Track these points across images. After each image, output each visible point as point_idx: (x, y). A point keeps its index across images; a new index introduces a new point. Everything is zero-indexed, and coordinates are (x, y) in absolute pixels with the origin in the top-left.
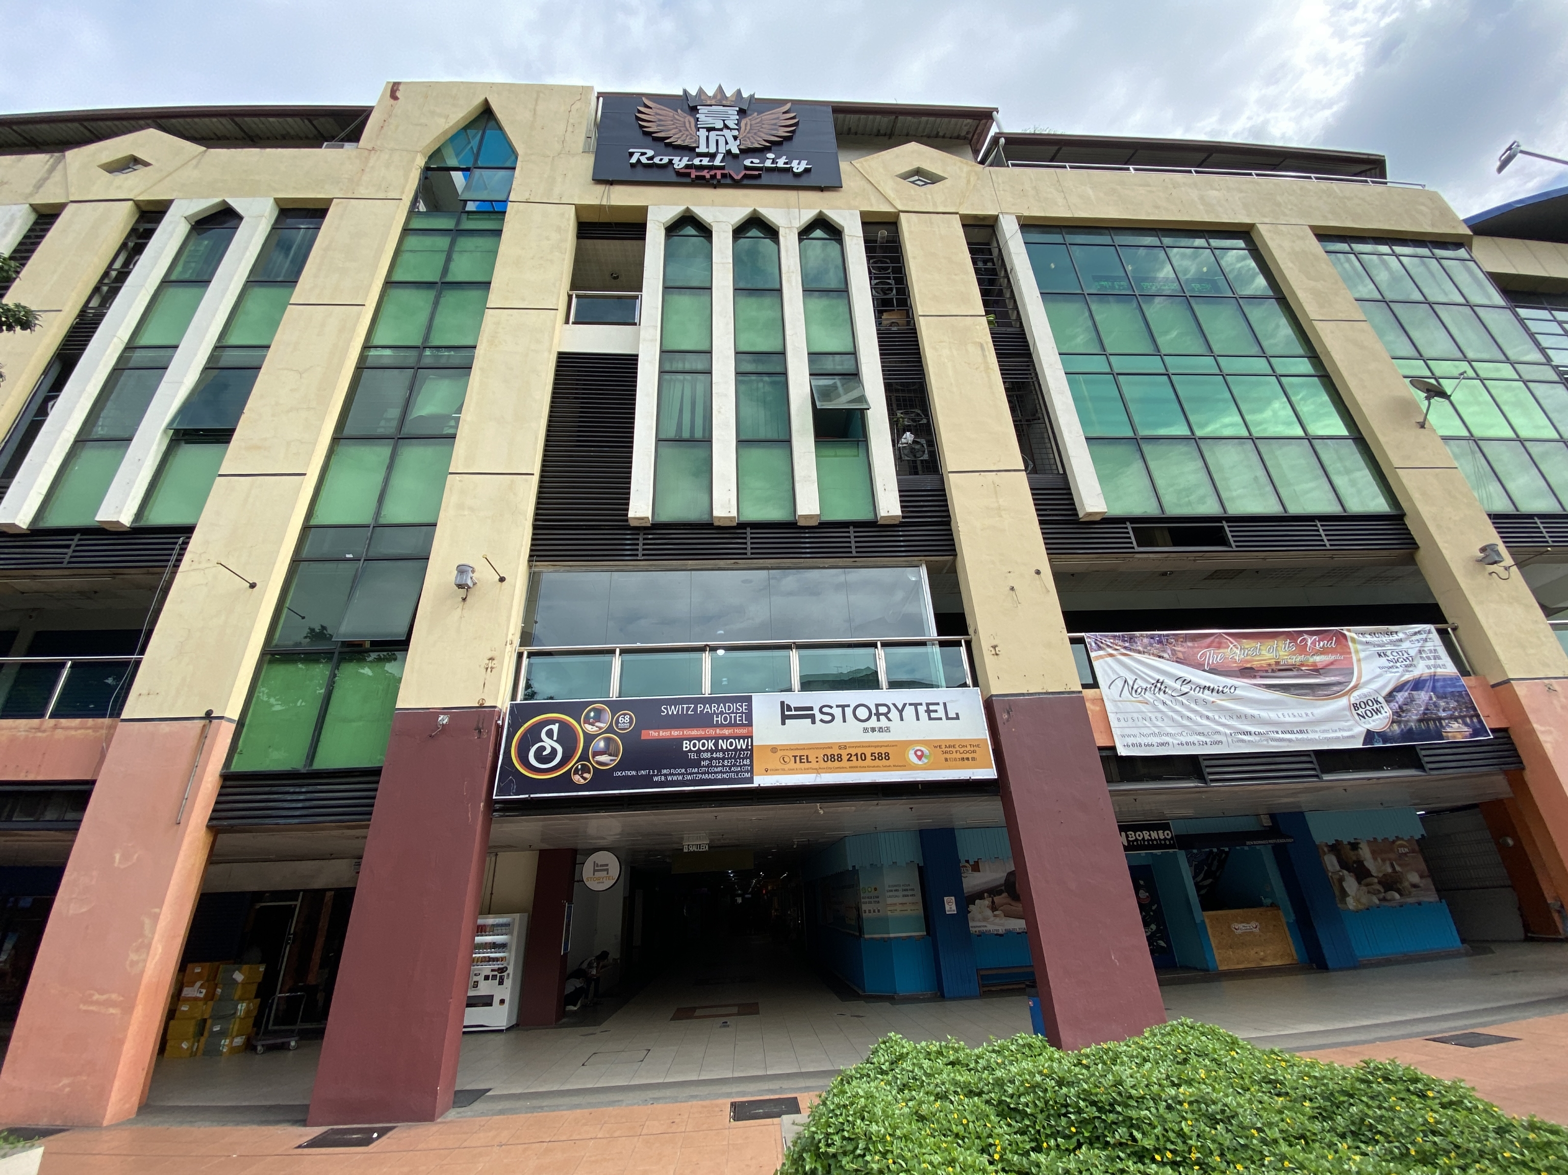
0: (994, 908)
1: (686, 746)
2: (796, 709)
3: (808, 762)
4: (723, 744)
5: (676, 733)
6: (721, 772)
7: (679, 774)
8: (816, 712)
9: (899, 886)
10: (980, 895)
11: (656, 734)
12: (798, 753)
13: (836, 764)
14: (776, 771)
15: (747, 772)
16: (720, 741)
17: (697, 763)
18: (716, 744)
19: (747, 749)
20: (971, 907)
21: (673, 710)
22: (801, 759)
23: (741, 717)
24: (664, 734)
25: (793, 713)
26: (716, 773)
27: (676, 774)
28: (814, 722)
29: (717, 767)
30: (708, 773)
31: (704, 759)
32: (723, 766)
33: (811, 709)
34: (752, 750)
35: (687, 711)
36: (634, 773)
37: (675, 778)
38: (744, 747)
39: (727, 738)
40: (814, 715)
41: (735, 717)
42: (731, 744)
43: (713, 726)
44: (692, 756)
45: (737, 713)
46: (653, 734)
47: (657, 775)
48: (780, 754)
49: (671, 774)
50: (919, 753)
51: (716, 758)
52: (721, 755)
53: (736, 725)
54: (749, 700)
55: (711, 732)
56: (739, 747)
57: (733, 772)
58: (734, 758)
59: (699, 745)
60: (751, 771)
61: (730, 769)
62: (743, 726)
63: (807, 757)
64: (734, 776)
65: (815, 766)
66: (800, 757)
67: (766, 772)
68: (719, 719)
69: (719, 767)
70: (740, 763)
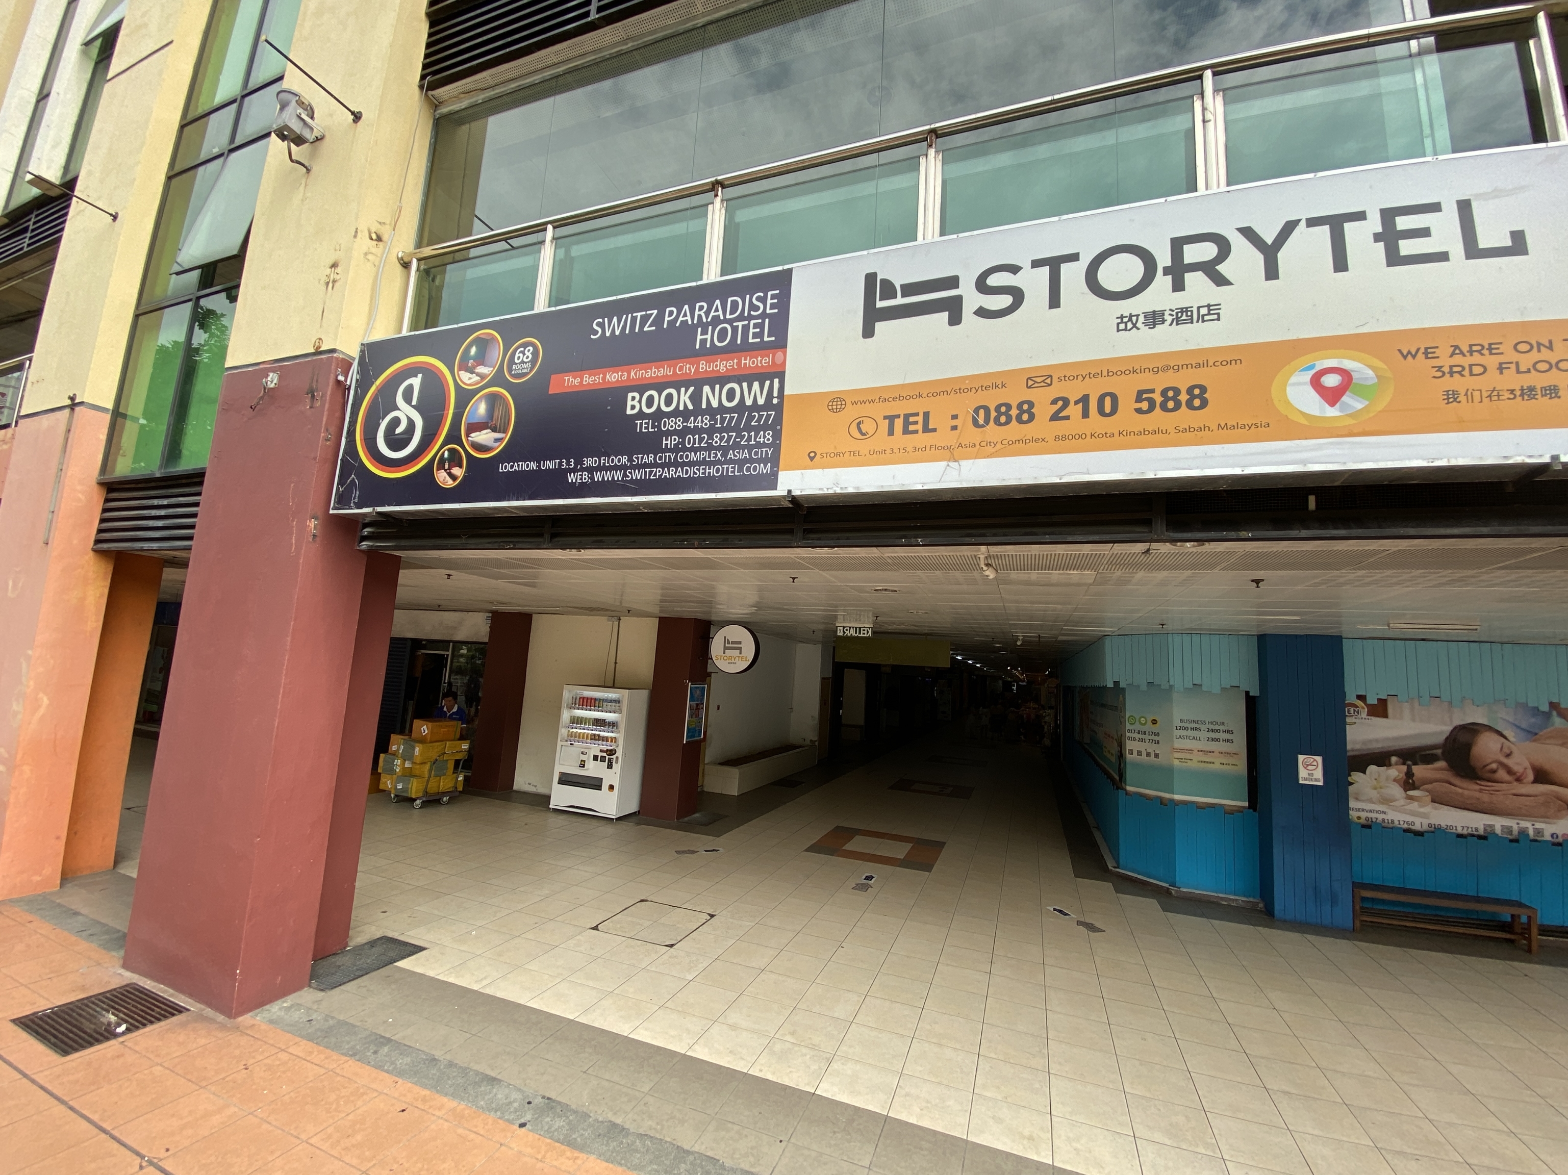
0: (1409, 783)
1: (634, 404)
2: (909, 289)
3: (926, 429)
4: (712, 397)
5: (613, 377)
6: (703, 462)
7: (616, 468)
8: (967, 291)
9: (1204, 723)
10: (1381, 758)
11: (577, 381)
12: (902, 408)
13: (1014, 430)
14: (837, 459)
15: (764, 461)
16: (706, 389)
17: (652, 443)
18: (696, 398)
19: (768, 405)
20: (1356, 776)
21: (615, 327)
22: (906, 423)
23: (761, 326)
24: (589, 380)
25: (900, 300)
26: (691, 464)
27: (610, 469)
28: (955, 320)
29: (695, 450)
30: (676, 464)
31: (669, 433)
33: (953, 282)
34: (779, 408)
35: (642, 325)
36: (533, 465)
37: (608, 476)
38: (761, 401)
39: (722, 380)
40: (959, 299)
41: (746, 329)
42: (731, 395)
43: (695, 354)
44: (643, 426)
45: (750, 317)
46: (572, 382)
47: (574, 471)
48: (851, 413)
49: (600, 468)
50: (1332, 381)
51: (696, 431)
52: (704, 422)
53: (747, 348)
54: (783, 281)
55: (687, 368)
56: (749, 402)
57: (731, 461)
58: (737, 429)
59: (659, 401)
60: (775, 460)
61: (724, 455)
62: (763, 347)
63: (926, 415)
64: (731, 470)
65: (951, 438)
66: (907, 417)
67: (812, 459)
68: (709, 337)
69: (701, 449)
70: (749, 439)
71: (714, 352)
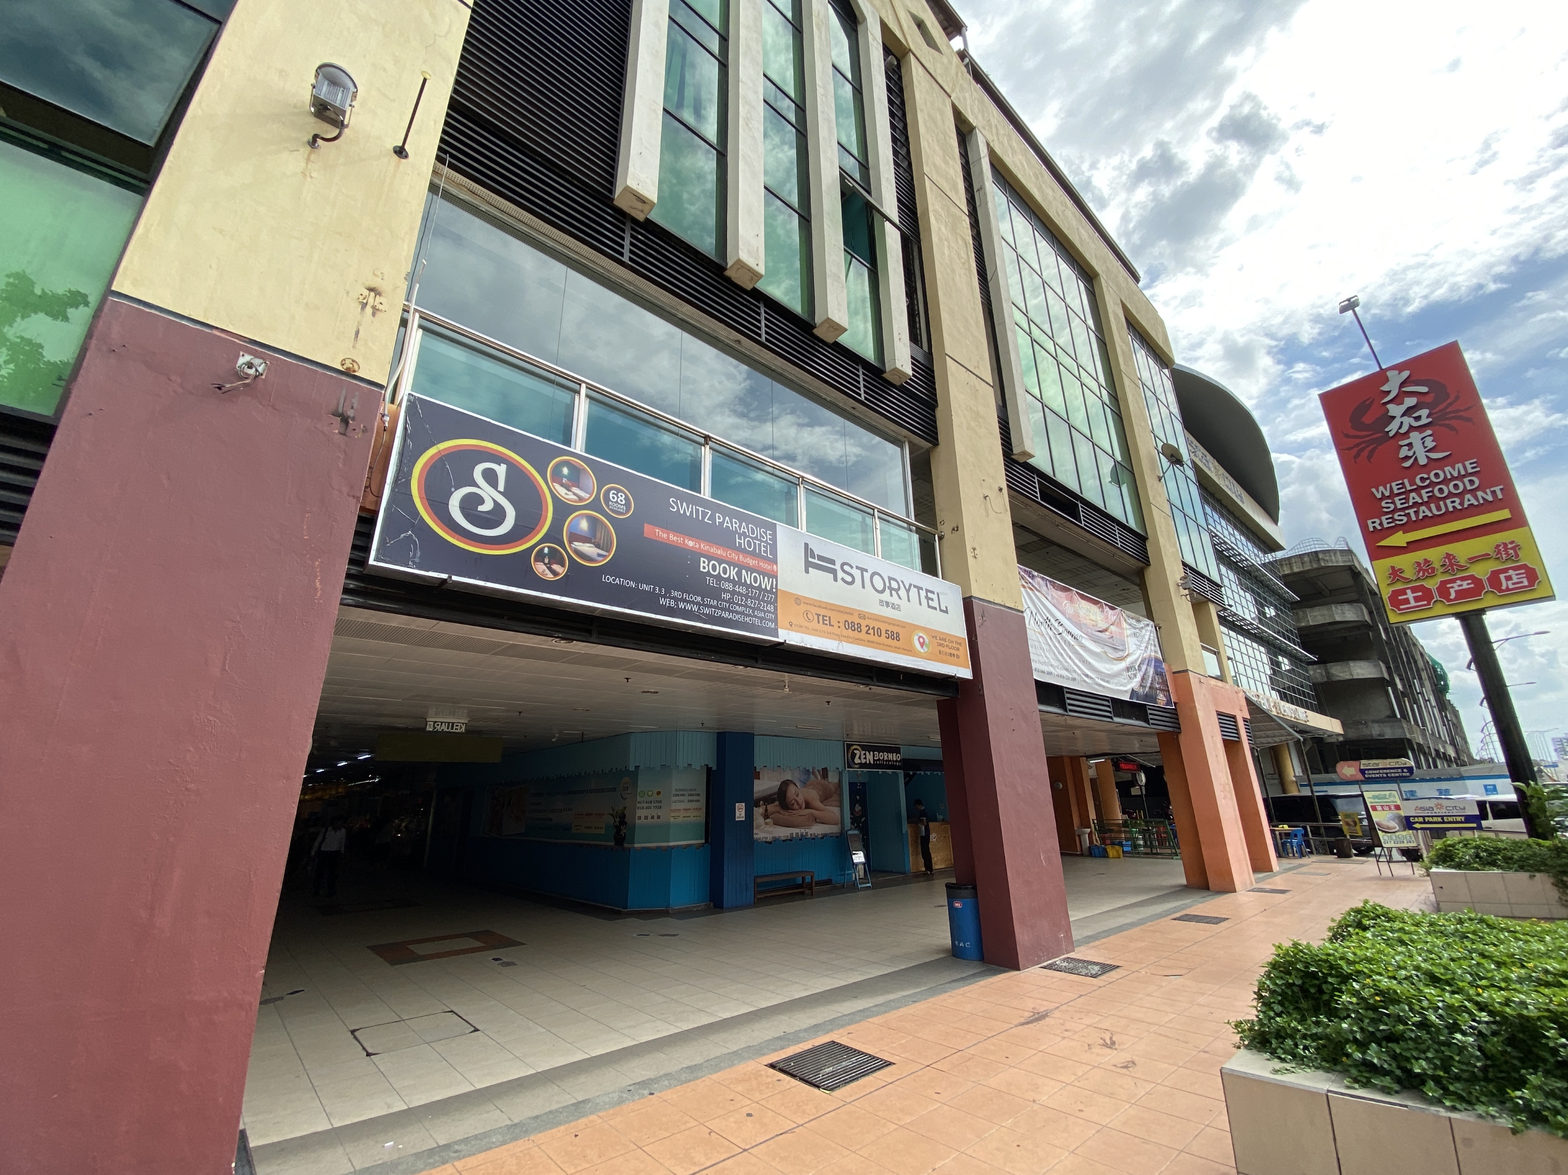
0: (768, 815)
1: (705, 565)
2: (821, 558)
3: (830, 624)
4: (747, 577)
5: (690, 543)
6: (742, 613)
7: (693, 602)
8: (838, 568)
11: (665, 536)
12: (822, 612)
13: (856, 634)
14: (800, 628)
15: (772, 620)
16: (744, 571)
17: (716, 593)
18: (739, 574)
19: (772, 591)
21: (685, 508)
22: (823, 619)
23: (766, 547)
24: (674, 538)
25: (816, 561)
26: (737, 613)
27: (689, 601)
29: (738, 605)
30: (730, 611)
31: (725, 591)
32: (746, 606)
33: (833, 562)
34: (776, 594)
35: (703, 517)
36: (631, 584)
37: (689, 607)
38: (770, 588)
39: (752, 570)
40: (836, 570)
41: (759, 545)
42: (755, 579)
43: (735, 548)
44: (711, 582)
45: (761, 541)
46: (661, 534)
47: (665, 597)
48: (803, 607)
49: (684, 601)
51: (739, 594)
52: (744, 590)
53: (760, 556)
54: (773, 528)
55: (734, 556)
56: (763, 586)
57: (756, 617)
58: (758, 599)
59: (719, 569)
60: (775, 621)
61: (753, 612)
62: (766, 559)
63: (830, 617)
64: (757, 622)
65: (838, 631)
66: (824, 616)
67: (791, 626)
68: (742, 541)
69: (742, 605)
70: (764, 607)
71: (744, 551)
